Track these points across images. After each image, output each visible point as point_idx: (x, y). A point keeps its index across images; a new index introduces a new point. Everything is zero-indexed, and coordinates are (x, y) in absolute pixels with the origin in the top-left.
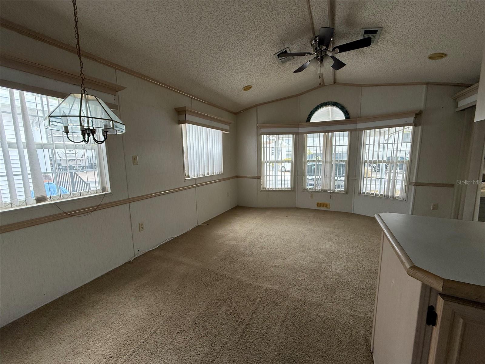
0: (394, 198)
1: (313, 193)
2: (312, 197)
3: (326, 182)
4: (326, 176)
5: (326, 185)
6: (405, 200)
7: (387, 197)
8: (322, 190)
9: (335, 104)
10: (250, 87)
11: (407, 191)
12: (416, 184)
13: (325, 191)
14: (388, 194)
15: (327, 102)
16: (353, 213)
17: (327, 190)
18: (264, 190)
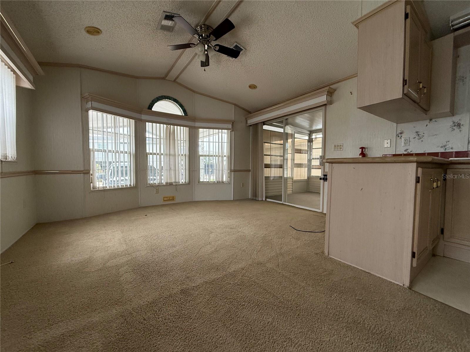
0: (223, 182)
1: (158, 187)
2: (157, 192)
3: (171, 175)
4: (171, 168)
5: (171, 178)
6: (229, 183)
7: (218, 182)
8: (167, 183)
9: (175, 101)
10: (100, 32)
11: (230, 177)
12: (235, 171)
13: (171, 184)
14: (218, 180)
15: (168, 96)
16: (195, 201)
17: (172, 183)
18: (94, 190)
